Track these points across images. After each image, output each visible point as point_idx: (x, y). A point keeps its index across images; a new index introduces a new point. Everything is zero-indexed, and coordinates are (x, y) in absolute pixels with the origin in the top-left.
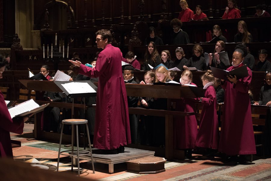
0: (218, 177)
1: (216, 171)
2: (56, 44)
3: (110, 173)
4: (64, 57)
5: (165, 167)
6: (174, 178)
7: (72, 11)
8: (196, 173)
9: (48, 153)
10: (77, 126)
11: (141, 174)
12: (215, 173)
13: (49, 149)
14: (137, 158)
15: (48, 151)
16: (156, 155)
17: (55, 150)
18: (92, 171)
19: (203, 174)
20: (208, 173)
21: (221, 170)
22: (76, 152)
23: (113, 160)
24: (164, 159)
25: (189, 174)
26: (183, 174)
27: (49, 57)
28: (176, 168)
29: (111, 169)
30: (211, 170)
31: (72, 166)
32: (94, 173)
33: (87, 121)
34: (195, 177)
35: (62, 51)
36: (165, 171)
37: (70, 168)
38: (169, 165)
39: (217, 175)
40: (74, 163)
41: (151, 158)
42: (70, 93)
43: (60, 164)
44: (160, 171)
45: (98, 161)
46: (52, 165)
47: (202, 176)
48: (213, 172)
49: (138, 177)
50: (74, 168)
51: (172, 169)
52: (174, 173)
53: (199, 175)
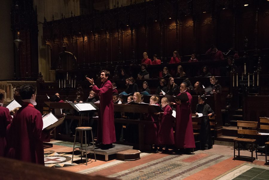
0: (174, 162)
1: (172, 158)
2: (67, 79)
3: (106, 161)
4: (72, 87)
5: (140, 156)
6: (147, 164)
7: (76, 58)
8: (160, 160)
9: (65, 148)
10: (86, 131)
11: (125, 161)
12: (171, 160)
13: (65, 146)
14: (122, 151)
15: (64, 147)
16: (134, 148)
17: (68, 146)
18: (94, 160)
19: (165, 161)
20: (168, 160)
21: (175, 157)
22: (85, 148)
23: (108, 152)
24: (139, 151)
25: (155, 160)
26: (151, 161)
27: (63, 87)
28: (146, 156)
29: (107, 158)
30: (169, 158)
31: (82, 157)
32: (96, 161)
33: (92, 128)
34: (160, 162)
35: (72, 84)
36: (140, 159)
37: (80, 158)
38: (142, 155)
39: (173, 161)
40: (83, 155)
41: (131, 150)
42: (80, 110)
43: (74, 156)
44: (138, 159)
45: (98, 153)
46: (68, 157)
47: (164, 162)
48: (170, 159)
49: (124, 163)
50: (83, 158)
51: (144, 157)
52: (147, 160)
53: (162, 161)
